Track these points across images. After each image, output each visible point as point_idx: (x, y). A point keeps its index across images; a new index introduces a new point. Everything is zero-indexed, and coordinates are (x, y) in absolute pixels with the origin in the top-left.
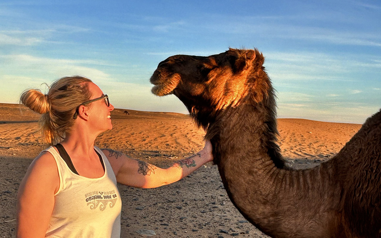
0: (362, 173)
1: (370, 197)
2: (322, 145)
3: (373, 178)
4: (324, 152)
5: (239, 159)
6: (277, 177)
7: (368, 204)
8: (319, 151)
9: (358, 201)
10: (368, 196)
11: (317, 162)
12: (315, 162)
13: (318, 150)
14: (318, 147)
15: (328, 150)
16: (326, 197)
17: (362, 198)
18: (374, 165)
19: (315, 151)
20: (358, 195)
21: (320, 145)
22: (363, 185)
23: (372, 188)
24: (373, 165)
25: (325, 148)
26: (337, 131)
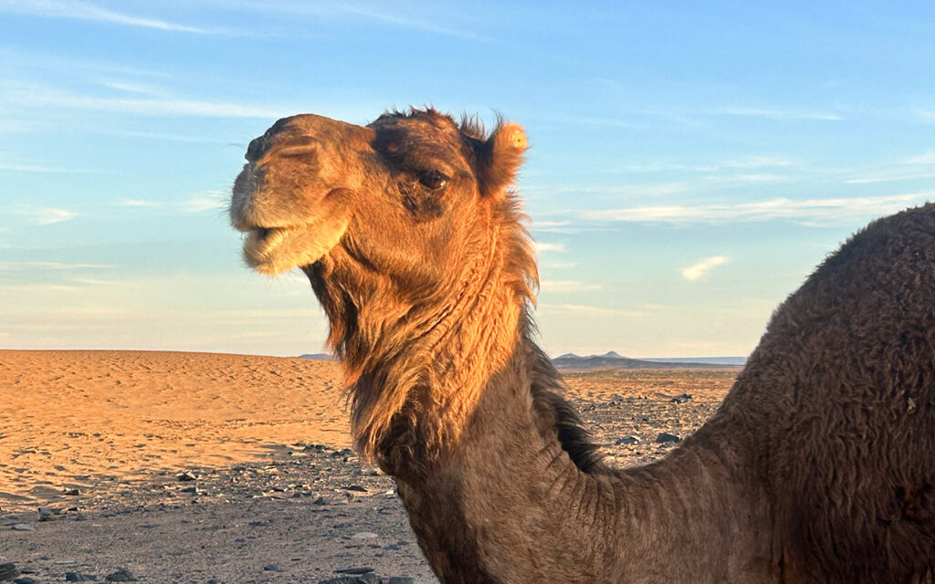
0: (832, 445)
1: (872, 502)
2: (25, 446)
3: (865, 452)
4: (48, 474)
5: (496, 454)
6: (601, 498)
7: (874, 518)
8: (25, 473)
9: (846, 517)
10: (867, 501)
11: (55, 519)
12: (43, 520)
13: (21, 471)
14: (16, 456)
15: (61, 468)
16: (736, 530)
17: (854, 509)
18: (858, 421)
19: (13, 477)
20: (839, 502)
21: (16, 446)
22: (846, 476)
23: (869, 481)
24: (855, 422)
25: (45, 457)
26: (52, 384)
